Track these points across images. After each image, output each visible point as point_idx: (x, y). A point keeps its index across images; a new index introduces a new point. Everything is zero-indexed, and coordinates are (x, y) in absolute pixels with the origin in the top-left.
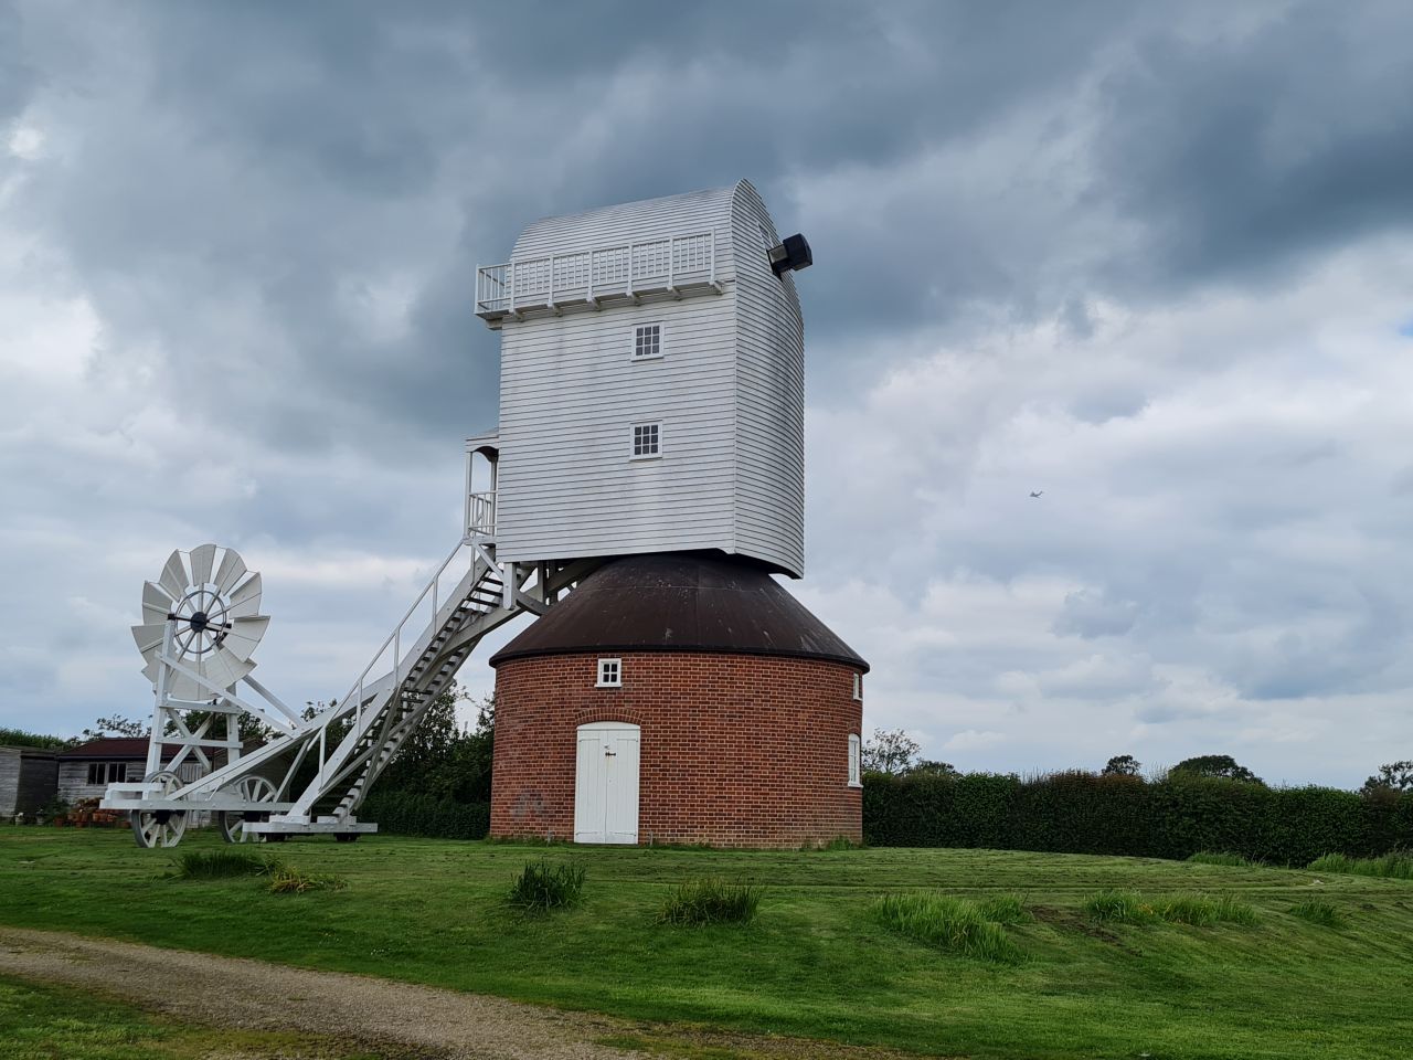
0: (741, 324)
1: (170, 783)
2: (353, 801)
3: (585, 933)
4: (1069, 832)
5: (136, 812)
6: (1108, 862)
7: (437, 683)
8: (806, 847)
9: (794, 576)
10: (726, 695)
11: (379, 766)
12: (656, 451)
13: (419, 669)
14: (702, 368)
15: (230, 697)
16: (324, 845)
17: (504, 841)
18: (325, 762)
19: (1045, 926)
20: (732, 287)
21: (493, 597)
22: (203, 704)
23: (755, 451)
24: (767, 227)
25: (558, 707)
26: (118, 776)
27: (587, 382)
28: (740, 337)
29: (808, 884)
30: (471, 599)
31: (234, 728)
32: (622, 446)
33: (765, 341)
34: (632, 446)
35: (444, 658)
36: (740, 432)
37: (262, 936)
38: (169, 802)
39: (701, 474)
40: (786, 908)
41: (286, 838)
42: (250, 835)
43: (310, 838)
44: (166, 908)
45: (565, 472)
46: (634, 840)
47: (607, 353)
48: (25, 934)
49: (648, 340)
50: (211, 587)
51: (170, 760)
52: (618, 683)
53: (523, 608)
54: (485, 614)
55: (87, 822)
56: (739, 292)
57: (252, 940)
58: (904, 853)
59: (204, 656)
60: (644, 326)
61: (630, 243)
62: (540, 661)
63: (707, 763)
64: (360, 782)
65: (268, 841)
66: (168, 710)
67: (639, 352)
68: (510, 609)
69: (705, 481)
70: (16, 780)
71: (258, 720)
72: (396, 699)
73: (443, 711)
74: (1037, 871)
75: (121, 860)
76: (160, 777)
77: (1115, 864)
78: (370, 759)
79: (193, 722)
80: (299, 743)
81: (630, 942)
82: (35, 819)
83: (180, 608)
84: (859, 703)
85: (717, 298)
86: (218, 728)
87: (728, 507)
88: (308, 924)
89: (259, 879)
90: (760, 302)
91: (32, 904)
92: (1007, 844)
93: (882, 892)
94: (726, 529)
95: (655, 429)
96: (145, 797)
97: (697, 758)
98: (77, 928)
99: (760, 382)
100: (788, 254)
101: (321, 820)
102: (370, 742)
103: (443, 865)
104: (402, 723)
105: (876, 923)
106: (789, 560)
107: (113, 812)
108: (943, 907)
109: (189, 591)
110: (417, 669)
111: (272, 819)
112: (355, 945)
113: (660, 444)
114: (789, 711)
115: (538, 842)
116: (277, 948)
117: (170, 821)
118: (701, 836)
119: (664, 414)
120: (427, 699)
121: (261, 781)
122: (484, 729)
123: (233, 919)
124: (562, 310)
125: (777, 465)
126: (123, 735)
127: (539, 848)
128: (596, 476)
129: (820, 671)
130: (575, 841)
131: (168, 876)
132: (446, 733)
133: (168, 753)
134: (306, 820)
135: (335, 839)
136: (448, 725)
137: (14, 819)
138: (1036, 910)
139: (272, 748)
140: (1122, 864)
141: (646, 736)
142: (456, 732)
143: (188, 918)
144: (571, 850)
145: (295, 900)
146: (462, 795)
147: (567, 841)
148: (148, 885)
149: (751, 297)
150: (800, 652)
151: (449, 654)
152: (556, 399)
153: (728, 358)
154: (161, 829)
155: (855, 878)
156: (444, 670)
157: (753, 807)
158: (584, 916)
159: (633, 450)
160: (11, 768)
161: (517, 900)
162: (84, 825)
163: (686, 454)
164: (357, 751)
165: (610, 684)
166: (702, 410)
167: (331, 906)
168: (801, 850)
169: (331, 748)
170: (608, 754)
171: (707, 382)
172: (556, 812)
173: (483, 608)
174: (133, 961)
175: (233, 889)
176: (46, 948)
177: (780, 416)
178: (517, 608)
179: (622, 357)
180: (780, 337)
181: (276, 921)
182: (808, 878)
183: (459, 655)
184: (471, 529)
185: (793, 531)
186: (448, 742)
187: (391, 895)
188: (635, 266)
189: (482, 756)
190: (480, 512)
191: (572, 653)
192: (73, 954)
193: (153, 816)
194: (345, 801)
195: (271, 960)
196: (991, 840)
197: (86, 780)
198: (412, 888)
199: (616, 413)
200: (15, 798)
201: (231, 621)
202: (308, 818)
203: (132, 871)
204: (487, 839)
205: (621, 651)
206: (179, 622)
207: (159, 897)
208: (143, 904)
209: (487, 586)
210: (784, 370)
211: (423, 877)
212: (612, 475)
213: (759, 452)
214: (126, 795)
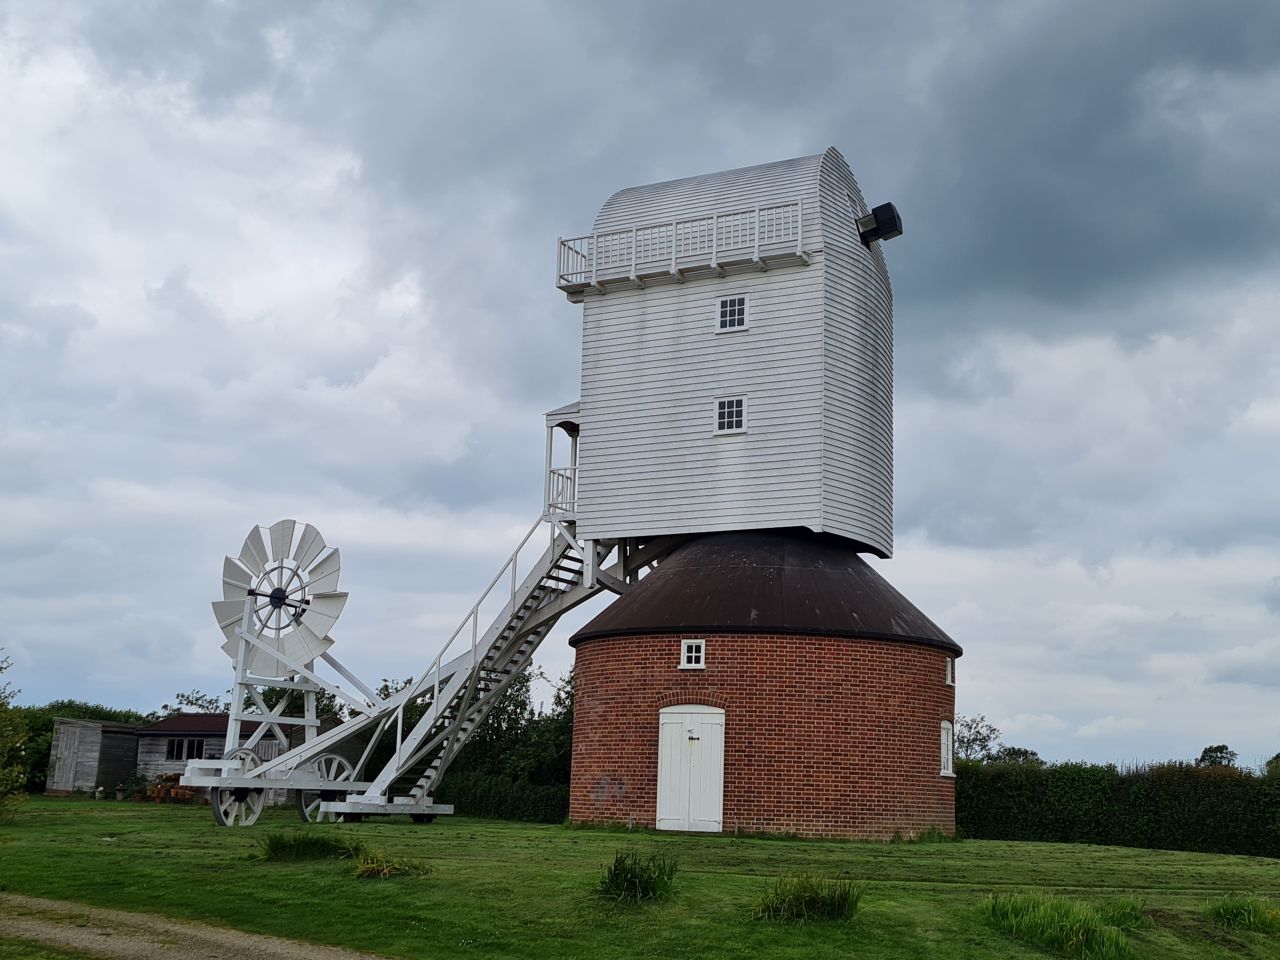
0: (829, 295)
1: (248, 760)
2: (429, 782)
3: (680, 928)
4: (1172, 827)
5: (215, 789)
6: (1221, 862)
7: (515, 662)
8: (897, 838)
9: (882, 555)
10: (814, 679)
11: (456, 747)
12: (741, 426)
13: (497, 648)
14: (788, 341)
15: (306, 673)
16: (401, 827)
17: (584, 826)
18: (403, 741)
19: (1166, 932)
20: (820, 258)
21: (572, 574)
22: (279, 680)
23: (843, 425)
24: (855, 196)
25: (640, 689)
26: (196, 752)
27: (670, 356)
28: (828, 308)
29: (909, 880)
30: (550, 577)
31: (310, 705)
32: (705, 421)
33: (853, 313)
34: (716, 421)
35: (521, 637)
36: (827, 407)
37: (348, 923)
38: (248, 780)
39: (788, 450)
40: (887, 906)
41: (363, 818)
42: (326, 815)
43: (386, 818)
44: (252, 891)
45: (648, 448)
46: (718, 828)
47: (690, 326)
48: (114, 915)
49: (732, 314)
50: (290, 563)
51: (249, 736)
52: (702, 665)
53: (603, 586)
54: (564, 592)
55: (165, 798)
56: (828, 263)
57: (339, 927)
58: (1001, 846)
59: (283, 633)
60: (729, 298)
61: (715, 213)
62: (621, 642)
63: (794, 749)
64: (436, 763)
65: (345, 821)
66: (247, 686)
67: (723, 325)
68: (591, 588)
69: (791, 457)
70: (97, 755)
71: (334, 696)
72: (474, 677)
73: (518, 690)
74: (1148, 870)
75: (203, 839)
76: (239, 754)
77: (1229, 865)
78: (447, 739)
79: (272, 697)
80: (376, 723)
81: (726, 939)
82: (115, 794)
83: (260, 584)
84: (952, 688)
85: (802, 269)
86: (296, 706)
87: (816, 484)
88: (395, 911)
89: (343, 863)
90: (848, 272)
91: (118, 884)
92: (1104, 838)
93: (990, 891)
94: (813, 507)
95: (739, 403)
96: (224, 775)
97: (784, 744)
98: (165, 909)
99: (849, 355)
100: (878, 224)
101: (398, 800)
102: (447, 721)
103: (526, 851)
104: (480, 703)
105: (985, 925)
106: (877, 538)
107: (191, 789)
108: (1055, 908)
109: (269, 566)
110: (495, 647)
111: (350, 798)
112: (443, 935)
113: (744, 418)
114: (879, 696)
115: (618, 828)
116: (363, 935)
117: (248, 799)
118: (787, 825)
119: (749, 388)
120: (505, 679)
121: (337, 759)
122: (559, 709)
123: (319, 904)
124: (644, 282)
125: (866, 441)
126: (201, 711)
127: (623, 835)
128: (679, 452)
129: (912, 654)
130: (658, 827)
131: (252, 857)
132: (521, 713)
133: (248, 728)
134: (383, 800)
135: (411, 820)
136: (523, 705)
137: (94, 793)
138: (1154, 913)
139: (349, 726)
140: (1237, 865)
141: (731, 720)
142: (532, 713)
143: (273, 902)
144: (655, 838)
145: (381, 886)
146: (537, 776)
147: (649, 828)
148: (231, 866)
149: (839, 268)
150: (892, 635)
151: (528, 633)
152: (638, 373)
153: (815, 331)
154: (239, 807)
155: (955, 874)
156: (521, 649)
157: (841, 795)
158: (675, 911)
159: (716, 426)
160: (92, 742)
161: (606, 891)
162: (163, 801)
163: (771, 429)
164: (434, 730)
165: (693, 666)
166: (789, 384)
167: (416, 892)
168: (892, 842)
169: (408, 728)
170: (691, 738)
171: (793, 355)
172: (638, 797)
173: (562, 586)
174: (220, 946)
175: (317, 873)
176: (134, 930)
177: (868, 391)
178: (597, 586)
179: (706, 330)
180: (869, 309)
181: (362, 908)
182: (904, 873)
183: (537, 633)
184: (550, 505)
185: (883, 509)
186: (523, 722)
187: (478, 882)
188: (720, 236)
189: (558, 737)
190: (560, 488)
191: (654, 633)
192: (161, 938)
193: (232, 793)
194: (421, 782)
195: (358, 949)
196: (1087, 834)
197: (165, 755)
198: (499, 875)
199: (699, 387)
200: (95, 772)
201: (309, 598)
202: (385, 798)
203: (214, 852)
204: (566, 824)
205: (705, 632)
206: (259, 597)
207: (244, 879)
208: (230, 886)
209: (565, 563)
210: (873, 343)
211: (507, 864)
212: (696, 450)
213: (847, 427)
214: (207, 772)
